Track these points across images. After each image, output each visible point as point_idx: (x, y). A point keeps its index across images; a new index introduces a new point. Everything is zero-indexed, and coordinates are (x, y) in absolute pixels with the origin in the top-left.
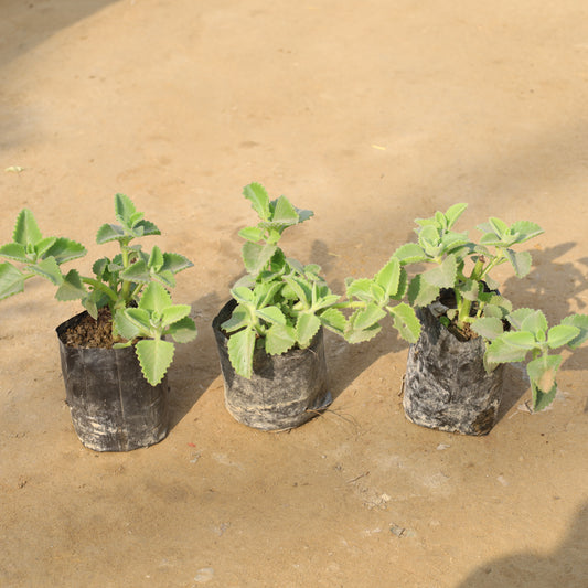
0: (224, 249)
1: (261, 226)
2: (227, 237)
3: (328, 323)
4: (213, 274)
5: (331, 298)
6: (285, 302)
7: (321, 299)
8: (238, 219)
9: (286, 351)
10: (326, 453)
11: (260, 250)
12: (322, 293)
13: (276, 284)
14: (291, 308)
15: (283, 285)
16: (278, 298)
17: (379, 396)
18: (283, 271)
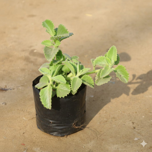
0: (27, 59)
1: (52, 38)
2: (27, 54)
3: (85, 81)
4: (23, 70)
5: (85, 70)
6: (64, 74)
7: (81, 71)
8: (31, 47)
9: (66, 95)
10: (84, 145)
11: (52, 50)
12: (81, 68)
13: (60, 65)
14: (66, 76)
15: (63, 66)
16: (60, 72)
17: (105, 119)
18: (62, 59)
